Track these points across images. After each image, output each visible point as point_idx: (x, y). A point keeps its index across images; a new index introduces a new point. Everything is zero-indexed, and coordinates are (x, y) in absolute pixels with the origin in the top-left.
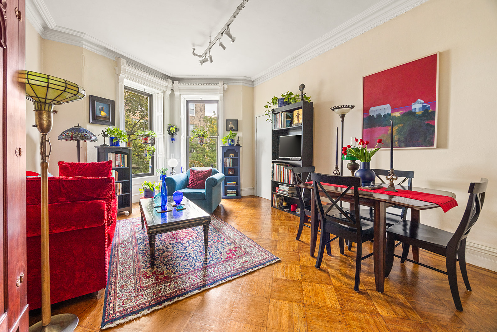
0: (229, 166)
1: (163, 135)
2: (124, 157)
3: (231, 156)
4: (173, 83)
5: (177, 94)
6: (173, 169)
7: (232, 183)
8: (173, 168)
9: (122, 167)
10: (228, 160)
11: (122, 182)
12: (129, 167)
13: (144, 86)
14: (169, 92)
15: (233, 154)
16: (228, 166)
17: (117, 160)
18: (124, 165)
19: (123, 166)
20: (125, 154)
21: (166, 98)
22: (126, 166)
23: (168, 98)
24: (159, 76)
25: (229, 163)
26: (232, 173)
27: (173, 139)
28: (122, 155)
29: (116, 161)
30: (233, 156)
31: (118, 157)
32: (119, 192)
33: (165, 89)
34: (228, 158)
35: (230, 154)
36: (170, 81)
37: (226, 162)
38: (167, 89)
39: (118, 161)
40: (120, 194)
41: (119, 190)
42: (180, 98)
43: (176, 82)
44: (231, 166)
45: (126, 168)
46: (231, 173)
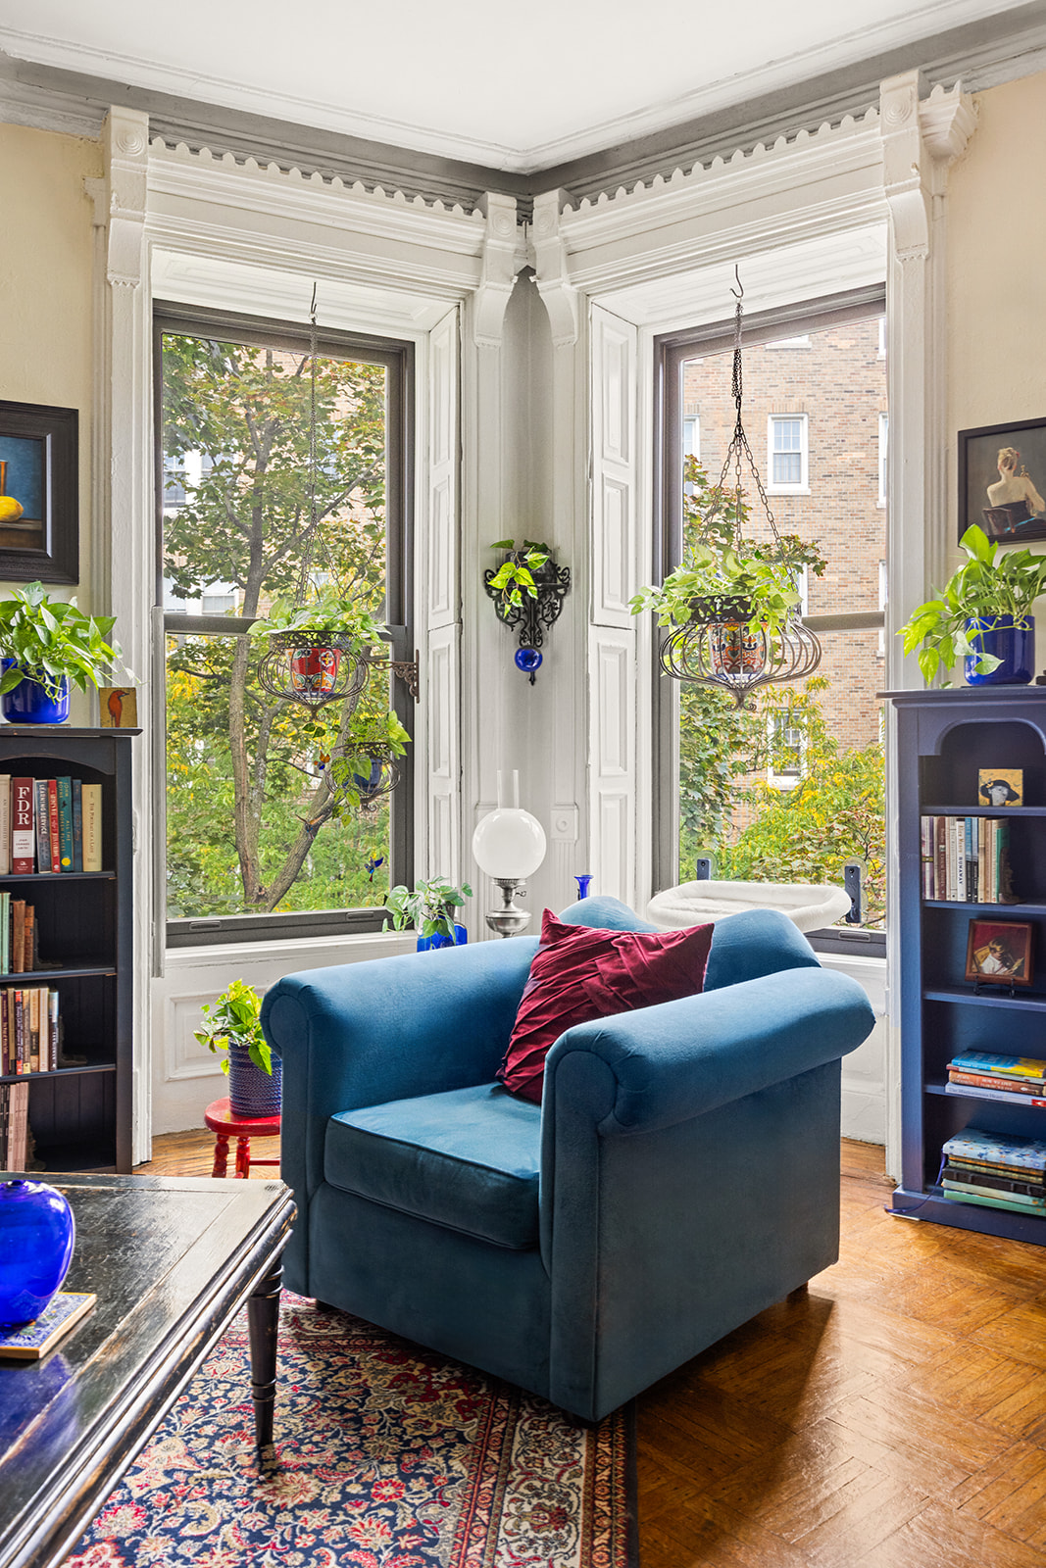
0: (972, 889)
1: (452, 630)
2: (76, 799)
3: (998, 795)
4: (525, 216)
5: (556, 291)
6: (507, 890)
7: (997, 1069)
8: (506, 886)
9: (63, 869)
10: (955, 829)
11: (52, 985)
12: (109, 875)
13: (303, 283)
14: (495, 296)
15: (1015, 778)
16: (957, 892)
17: (23, 819)
18: (78, 857)
19: (66, 862)
20: (88, 776)
21: (478, 340)
22: (93, 863)
23: (499, 343)
24: (425, 186)
25: (972, 866)
26: (1004, 961)
27: (527, 659)
28: (64, 783)
29: (15, 825)
30: (1012, 796)
31: (29, 797)
32: (36, 1052)
33: (463, 279)
34: (961, 817)
35: (986, 776)
36: (500, 204)
37: (942, 855)
38: (479, 271)
39: (28, 827)
40: (44, 1069)
41: (38, 1035)
42: (585, 321)
43: (547, 202)
44: (990, 893)
45: (93, 883)
46: (991, 964)
